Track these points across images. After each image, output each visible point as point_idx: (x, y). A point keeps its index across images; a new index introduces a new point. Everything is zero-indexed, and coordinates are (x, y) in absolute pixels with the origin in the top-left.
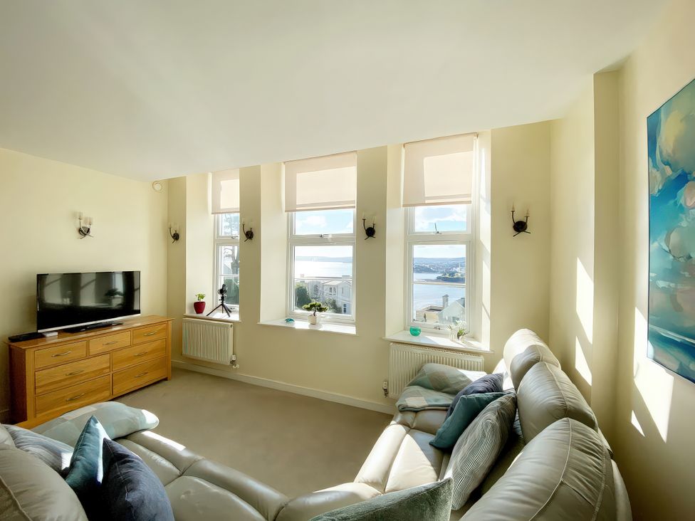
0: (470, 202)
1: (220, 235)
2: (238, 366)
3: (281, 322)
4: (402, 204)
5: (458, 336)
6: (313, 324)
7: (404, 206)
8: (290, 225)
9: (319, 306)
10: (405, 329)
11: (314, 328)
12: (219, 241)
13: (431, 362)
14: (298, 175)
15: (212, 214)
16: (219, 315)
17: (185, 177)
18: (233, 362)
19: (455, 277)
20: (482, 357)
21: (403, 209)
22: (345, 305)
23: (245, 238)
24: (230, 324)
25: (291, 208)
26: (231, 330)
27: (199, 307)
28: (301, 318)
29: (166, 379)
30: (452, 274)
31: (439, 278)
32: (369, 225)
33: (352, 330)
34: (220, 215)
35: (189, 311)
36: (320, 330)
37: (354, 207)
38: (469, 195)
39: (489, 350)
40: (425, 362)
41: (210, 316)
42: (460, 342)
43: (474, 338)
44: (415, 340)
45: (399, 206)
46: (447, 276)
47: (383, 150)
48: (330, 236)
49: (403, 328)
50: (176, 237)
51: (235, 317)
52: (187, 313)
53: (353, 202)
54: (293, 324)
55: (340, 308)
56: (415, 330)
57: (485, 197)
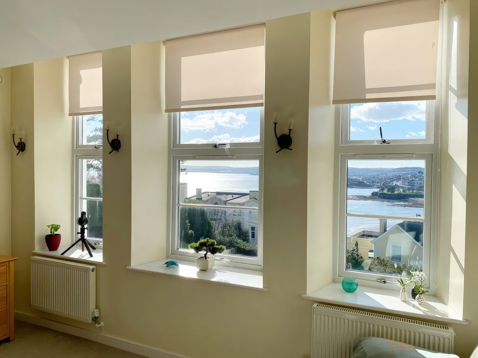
0: (433, 97)
1: (80, 143)
2: (102, 324)
3: (158, 267)
4: (332, 99)
5: (414, 294)
6: (204, 270)
7: (334, 102)
8: (173, 130)
9: (213, 244)
10: (334, 281)
11: (205, 277)
12: (79, 153)
13: (374, 336)
14: (183, 59)
15: (70, 115)
16: (78, 253)
17: (32, 64)
18: (95, 319)
19: (396, 192)
20: (451, 330)
21: (333, 107)
22: (253, 229)
23: (109, 148)
24: (91, 267)
25: (175, 107)
26: (93, 275)
27: (52, 241)
28: (187, 260)
29: (7, 340)
30: (392, 189)
31: (374, 194)
32: (283, 130)
33: (256, 281)
34: (80, 117)
35: (39, 247)
36: (214, 280)
37: (261, 105)
38: (433, 86)
39: (461, 319)
40: (365, 336)
41: (66, 255)
42: (416, 303)
43: (437, 297)
44: (349, 299)
45: (328, 103)
46: (385, 191)
47: (305, 18)
48: (228, 147)
49: (331, 280)
50: (21, 147)
51: (98, 257)
52: (37, 249)
53: (260, 97)
54: (177, 270)
55: (247, 233)
56: (351, 284)
57: (456, 88)
